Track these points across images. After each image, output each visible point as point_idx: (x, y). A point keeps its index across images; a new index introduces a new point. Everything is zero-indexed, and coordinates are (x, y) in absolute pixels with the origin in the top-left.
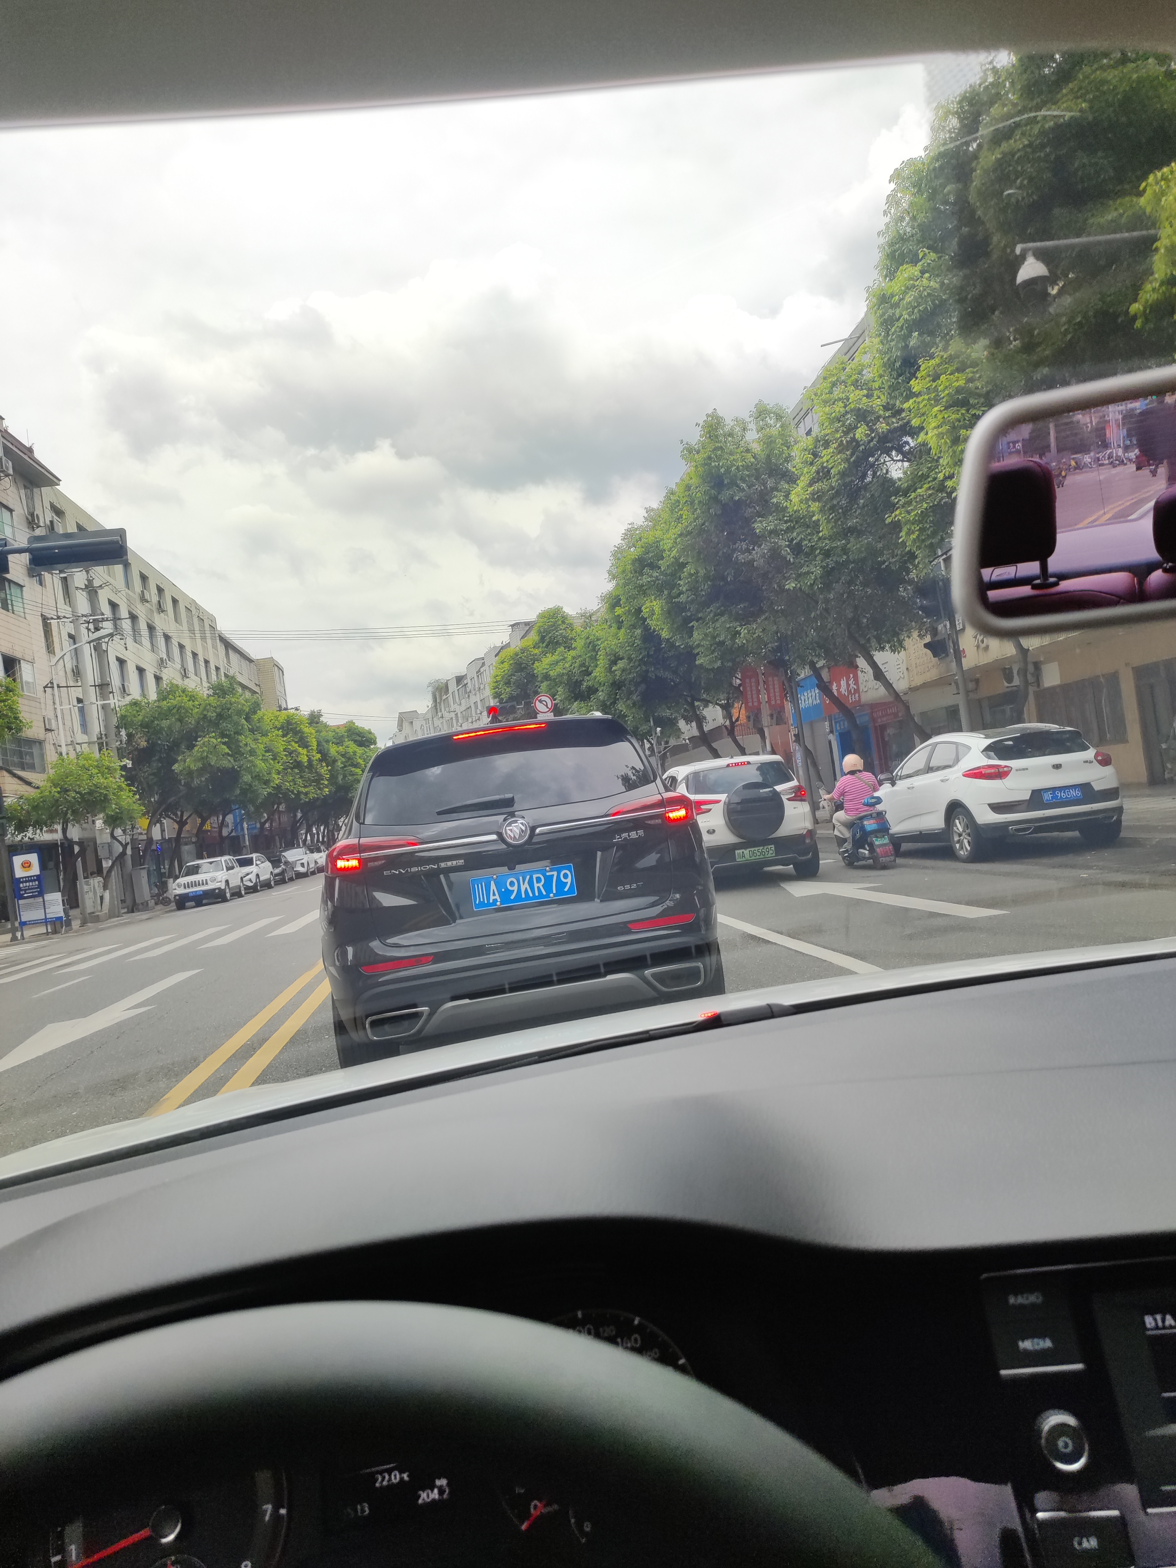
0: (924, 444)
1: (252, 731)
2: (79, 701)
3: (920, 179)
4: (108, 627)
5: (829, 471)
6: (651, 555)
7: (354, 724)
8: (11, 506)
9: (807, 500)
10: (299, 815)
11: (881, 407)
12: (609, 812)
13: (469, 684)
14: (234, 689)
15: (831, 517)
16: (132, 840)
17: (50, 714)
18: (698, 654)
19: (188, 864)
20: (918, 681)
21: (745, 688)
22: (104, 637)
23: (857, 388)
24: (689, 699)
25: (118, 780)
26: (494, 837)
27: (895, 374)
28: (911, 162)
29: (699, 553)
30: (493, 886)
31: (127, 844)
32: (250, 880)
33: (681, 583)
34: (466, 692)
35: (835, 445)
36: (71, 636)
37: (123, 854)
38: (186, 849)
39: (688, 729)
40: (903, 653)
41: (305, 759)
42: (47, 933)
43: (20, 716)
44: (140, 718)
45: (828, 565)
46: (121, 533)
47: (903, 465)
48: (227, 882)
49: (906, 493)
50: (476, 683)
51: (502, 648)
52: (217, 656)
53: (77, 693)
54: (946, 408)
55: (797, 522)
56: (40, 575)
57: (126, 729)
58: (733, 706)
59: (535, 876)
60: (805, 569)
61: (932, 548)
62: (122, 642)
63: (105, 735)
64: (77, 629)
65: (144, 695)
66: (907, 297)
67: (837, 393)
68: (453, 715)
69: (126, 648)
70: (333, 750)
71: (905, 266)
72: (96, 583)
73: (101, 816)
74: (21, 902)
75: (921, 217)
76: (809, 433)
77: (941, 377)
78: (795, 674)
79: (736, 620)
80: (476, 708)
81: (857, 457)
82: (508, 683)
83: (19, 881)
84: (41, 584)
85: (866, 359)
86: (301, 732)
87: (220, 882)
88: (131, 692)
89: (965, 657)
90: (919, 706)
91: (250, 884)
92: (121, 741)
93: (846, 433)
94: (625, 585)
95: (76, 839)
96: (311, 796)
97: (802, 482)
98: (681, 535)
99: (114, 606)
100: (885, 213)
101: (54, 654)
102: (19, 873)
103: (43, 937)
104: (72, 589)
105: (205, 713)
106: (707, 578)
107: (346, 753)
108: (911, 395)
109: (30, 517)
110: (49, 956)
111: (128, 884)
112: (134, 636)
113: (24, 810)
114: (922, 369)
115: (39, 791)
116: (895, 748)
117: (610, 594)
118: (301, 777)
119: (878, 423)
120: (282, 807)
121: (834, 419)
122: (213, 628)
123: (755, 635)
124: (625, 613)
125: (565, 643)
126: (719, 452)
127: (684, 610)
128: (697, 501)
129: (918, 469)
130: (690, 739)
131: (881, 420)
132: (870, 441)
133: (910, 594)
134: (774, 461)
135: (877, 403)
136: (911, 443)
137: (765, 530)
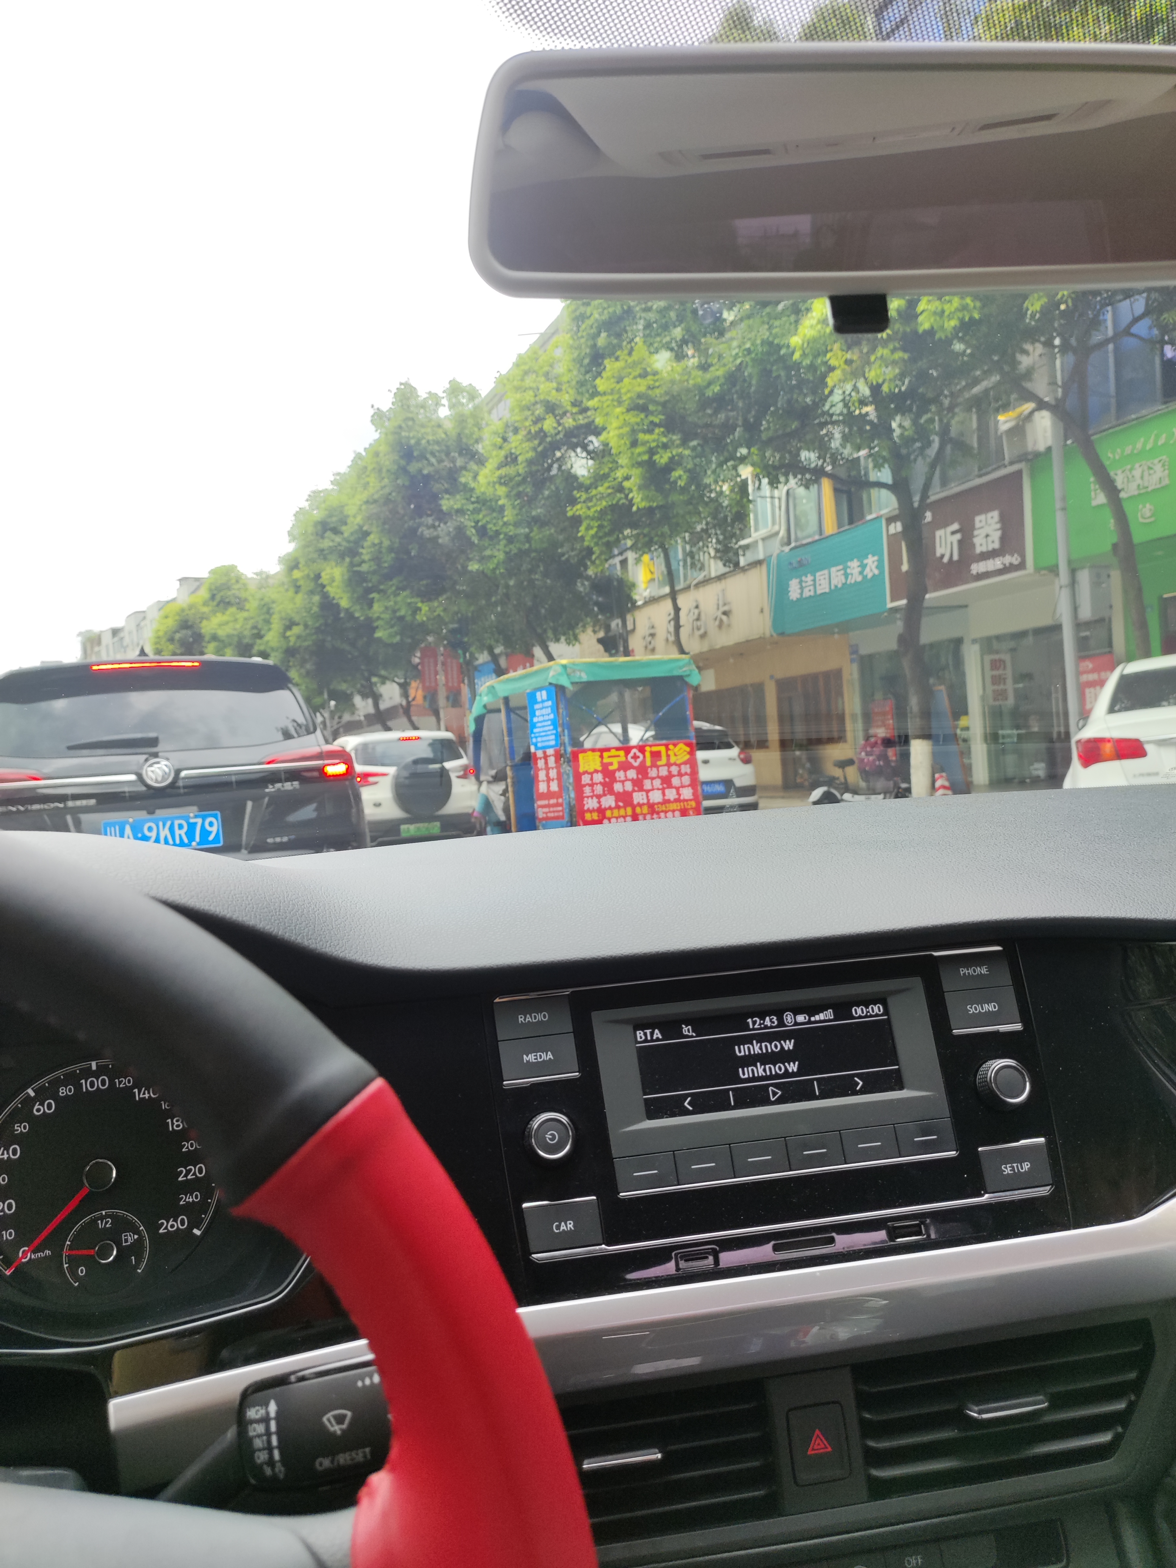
0: (606, 444)
5: (516, 458)
6: (334, 519)
9: (494, 483)
11: (569, 403)
12: (262, 761)
13: (127, 638)
15: (516, 502)
18: (377, 627)
21: (423, 667)
23: (547, 380)
24: (366, 674)
26: (132, 777)
27: (583, 370)
29: (384, 523)
30: (128, 830)
33: (364, 551)
35: (524, 433)
39: (363, 706)
40: (577, 646)
45: (511, 551)
47: (586, 463)
49: (587, 489)
51: (168, 602)
54: (628, 410)
55: (483, 504)
58: (410, 685)
59: (177, 823)
60: (488, 553)
61: (609, 546)
67: (529, 381)
76: (500, 418)
77: (625, 380)
78: (473, 658)
79: (418, 596)
81: (545, 447)
82: (171, 640)
85: (558, 353)
93: (535, 423)
94: (306, 546)
97: (491, 464)
98: (367, 502)
106: (391, 549)
108: (595, 394)
114: (607, 369)
117: (288, 554)
119: (565, 418)
121: (524, 405)
123: (436, 614)
124: (303, 578)
125: (239, 603)
126: (410, 423)
127: (365, 580)
128: (384, 470)
129: (600, 468)
130: (366, 716)
131: (568, 415)
132: (557, 434)
133: (587, 590)
134: (464, 440)
135: (566, 399)
136: (595, 442)
137: (452, 508)
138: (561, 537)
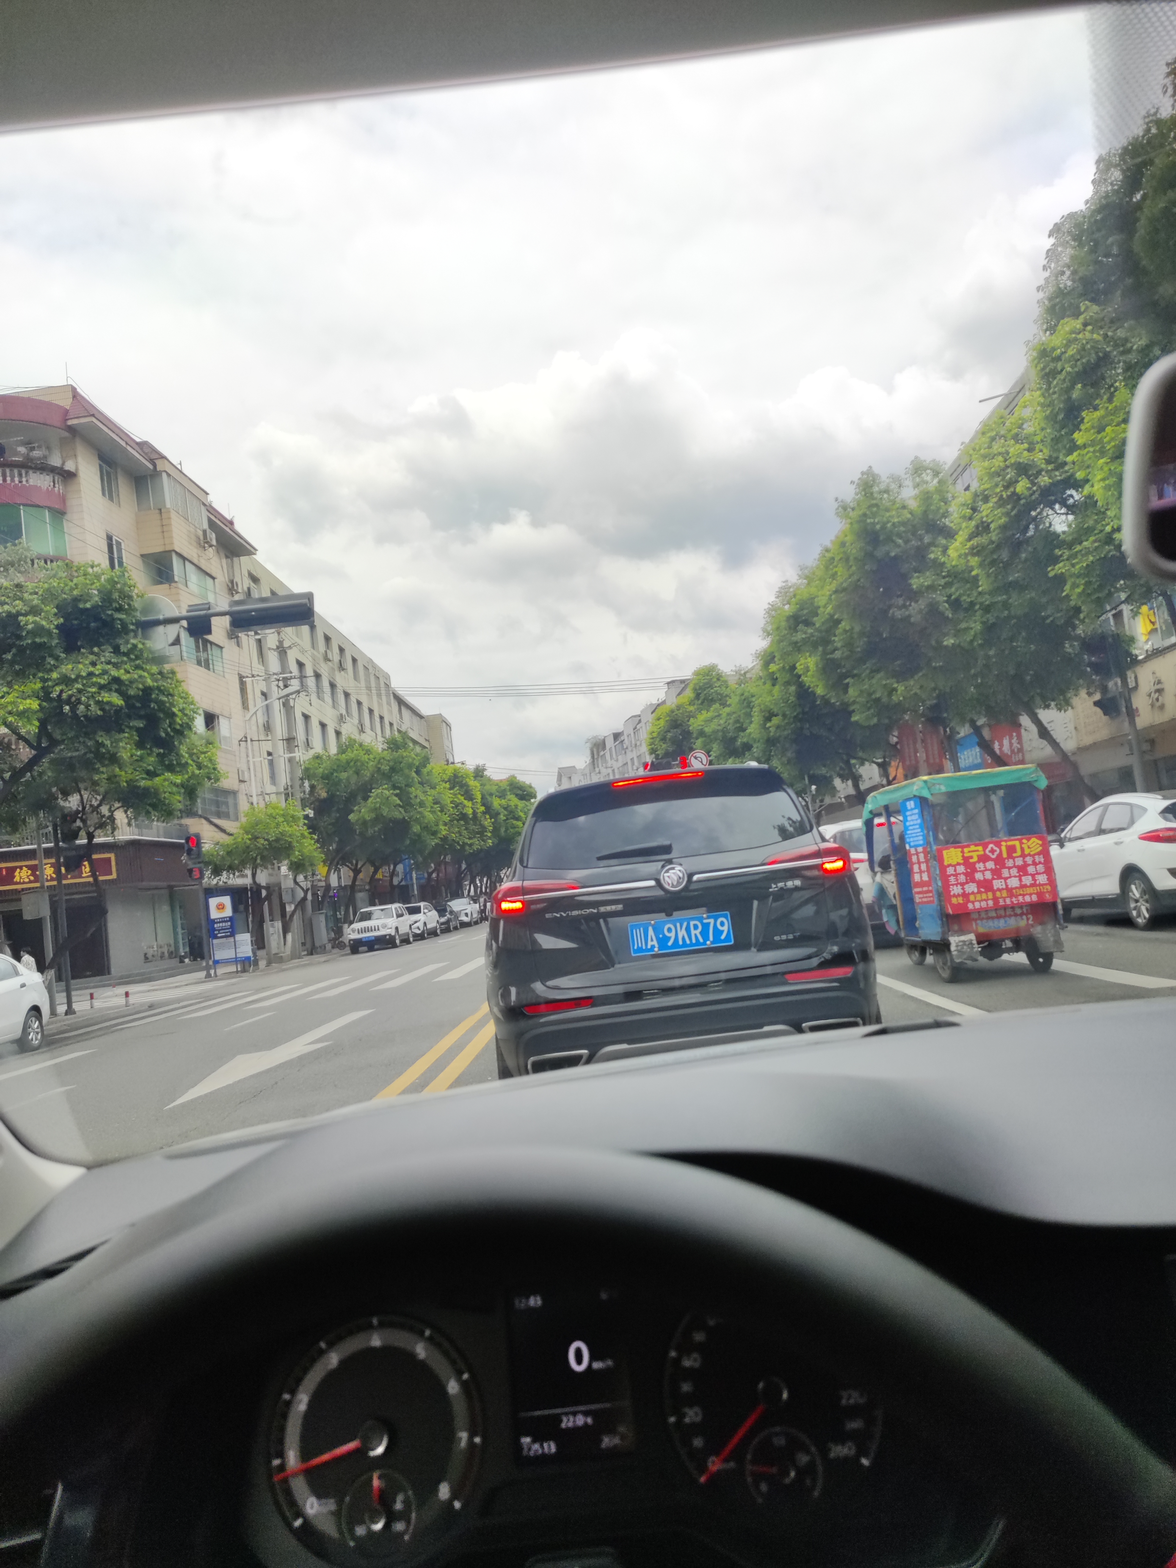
0: (1090, 497)
1: (421, 783)
2: (269, 754)
3: (1082, 232)
4: (295, 685)
5: (988, 525)
6: (805, 612)
7: (516, 778)
8: (214, 575)
9: (966, 555)
10: (464, 866)
11: (1043, 461)
12: (764, 862)
13: (626, 741)
14: (406, 744)
15: (991, 571)
16: (312, 886)
17: (244, 767)
18: (854, 711)
19: (362, 910)
20: (1088, 740)
21: (902, 746)
22: (292, 694)
23: (1017, 442)
24: (845, 757)
25: (301, 828)
26: (652, 883)
27: (1057, 426)
28: (1071, 216)
29: (855, 610)
30: (651, 932)
31: (308, 890)
32: (418, 928)
33: (836, 639)
34: (623, 749)
35: (995, 500)
36: (264, 694)
37: (304, 899)
38: (360, 896)
39: (843, 788)
40: (1070, 711)
41: (470, 811)
42: (237, 972)
43: (219, 767)
44: (321, 770)
45: (988, 620)
46: (310, 596)
47: (1067, 518)
48: (397, 928)
49: (1070, 545)
50: (633, 740)
51: (659, 705)
52: (391, 713)
53: (267, 746)
55: (955, 577)
56: (237, 637)
57: (309, 780)
58: (889, 764)
59: (692, 923)
60: (963, 625)
61: (1099, 602)
62: (308, 698)
63: (291, 786)
64: (269, 686)
65: (325, 748)
66: (1069, 351)
67: (997, 447)
68: (610, 771)
69: (311, 704)
70: (496, 803)
71: (1066, 320)
72: (286, 644)
73: (286, 862)
74: (215, 941)
75: (1083, 271)
76: (967, 488)
77: (1107, 429)
78: (954, 732)
79: (893, 677)
80: (633, 764)
81: (1019, 511)
82: (663, 739)
83: (213, 922)
84: (238, 645)
85: (1027, 413)
86: (467, 785)
87: (391, 928)
88: (314, 746)
89: (1139, 715)
90: (1088, 767)
91: (418, 932)
92: (304, 792)
93: (1006, 487)
94: (780, 642)
95: (263, 884)
96: (475, 847)
97: (961, 537)
98: (836, 592)
99: (301, 665)
100: (1045, 268)
101: (248, 710)
102: (214, 914)
103: (233, 975)
104: (265, 650)
105: (380, 766)
106: (862, 634)
107: (508, 806)
108: (1073, 447)
109: (230, 585)
110: (239, 992)
111: (309, 928)
112: (318, 693)
113: (219, 855)
114: (1086, 421)
115: (232, 838)
116: (1062, 811)
117: (765, 651)
118: (466, 829)
119: (1040, 476)
120: (448, 858)
121: (993, 472)
122: (387, 686)
123: (912, 692)
124: (779, 670)
125: (720, 700)
126: (875, 509)
127: (839, 666)
128: (851, 558)
129: (1084, 522)
130: (847, 798)
131: (1043, 473)
132: (1031, 495)
133: (1077, 651)
134: (931, 517)
135: (1039, 457)
136: (1076, 496)
137: (922, 585)
138: (1044, 600)
